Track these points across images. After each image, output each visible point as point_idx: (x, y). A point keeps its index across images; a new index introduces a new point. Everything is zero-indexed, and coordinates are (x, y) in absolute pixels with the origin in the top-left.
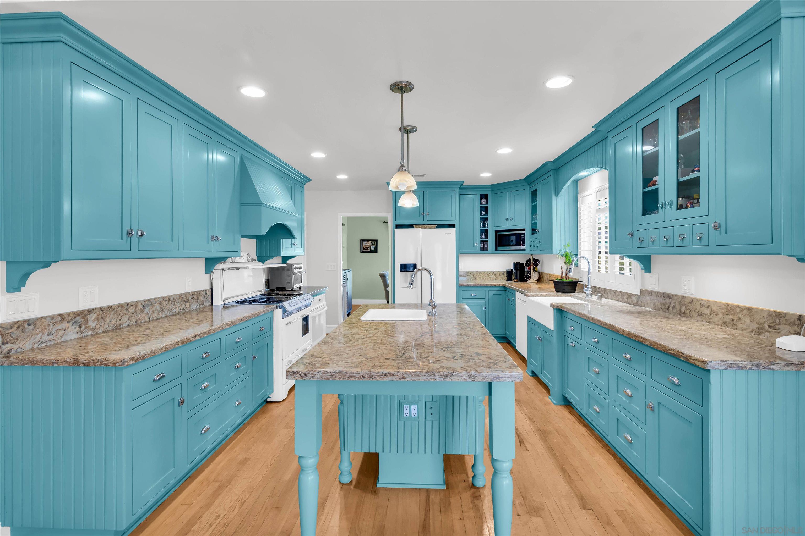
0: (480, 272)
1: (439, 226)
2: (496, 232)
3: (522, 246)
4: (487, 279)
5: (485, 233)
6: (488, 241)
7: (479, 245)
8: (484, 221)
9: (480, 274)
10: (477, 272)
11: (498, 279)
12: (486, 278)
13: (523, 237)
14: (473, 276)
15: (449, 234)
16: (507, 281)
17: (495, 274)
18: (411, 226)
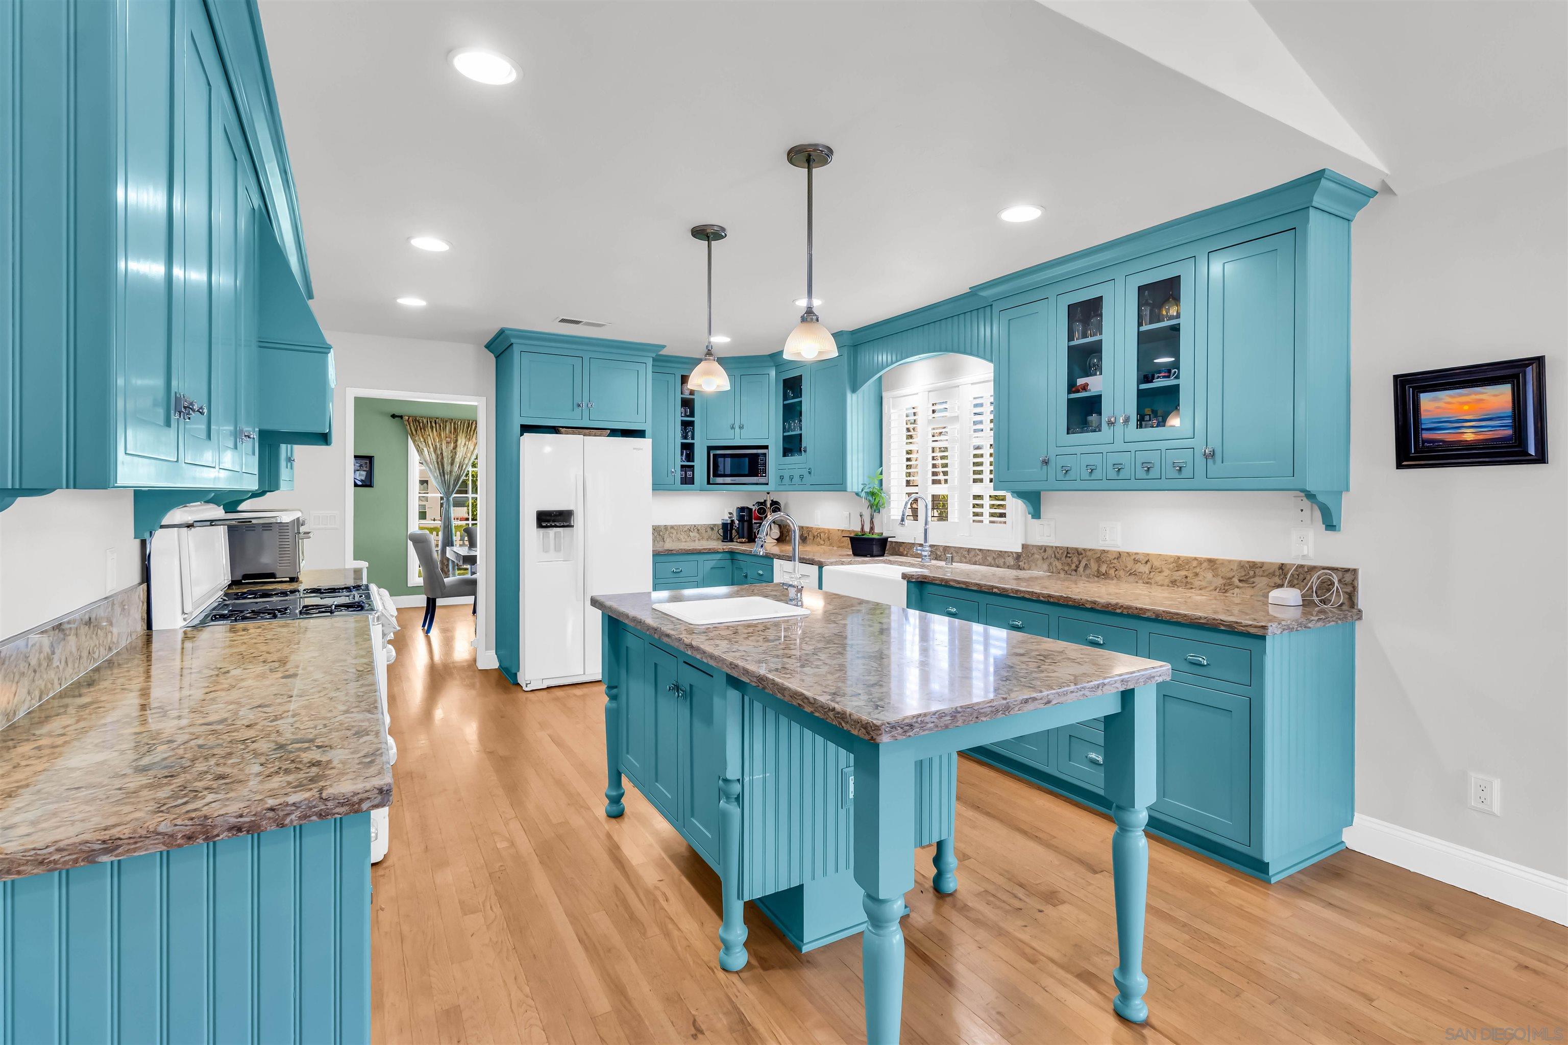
0: (672, 527)
1: (614, 433)
2: (710, 448)
3: (761, 476)
4: (684, 540)
5: (688, 449)
6: (693, 466)
7: (679, 474)
8: (687, 425)
9: (672, 531)
10: (666, 527)
11: (703, 538)
12: (682, 537)
13: (763, 460)
14: (659, 535)
15: (639, 449)
16: (723, 541)
17: (698, 530)
18: (555, 430)
